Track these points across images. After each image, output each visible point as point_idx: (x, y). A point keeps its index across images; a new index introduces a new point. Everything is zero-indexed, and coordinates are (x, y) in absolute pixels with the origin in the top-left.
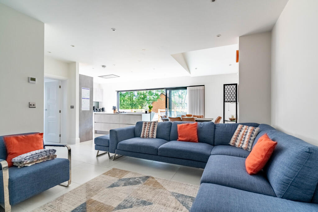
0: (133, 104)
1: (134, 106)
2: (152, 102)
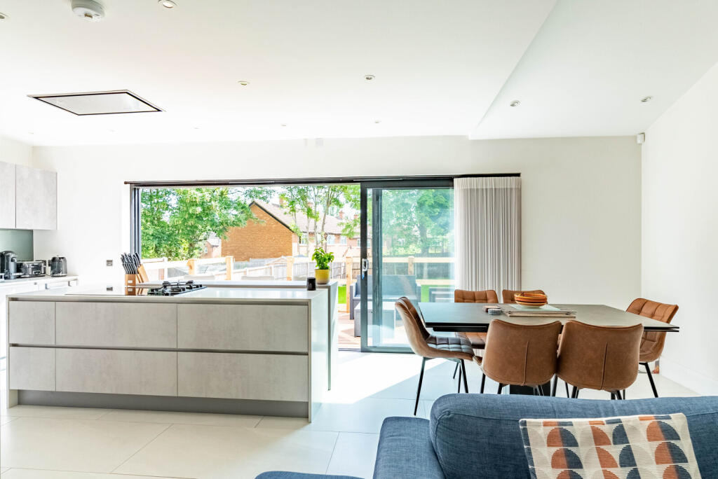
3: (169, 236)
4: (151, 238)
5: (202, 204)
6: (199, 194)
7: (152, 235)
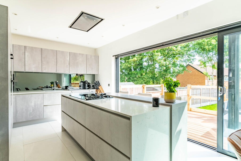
0: (155, 77)
1: (156, 79)
2: (176, 74)
3: (156, 77)
4: (150, 78)
5: (166, 66)
6: (165, 63)
7: (151, 77)
